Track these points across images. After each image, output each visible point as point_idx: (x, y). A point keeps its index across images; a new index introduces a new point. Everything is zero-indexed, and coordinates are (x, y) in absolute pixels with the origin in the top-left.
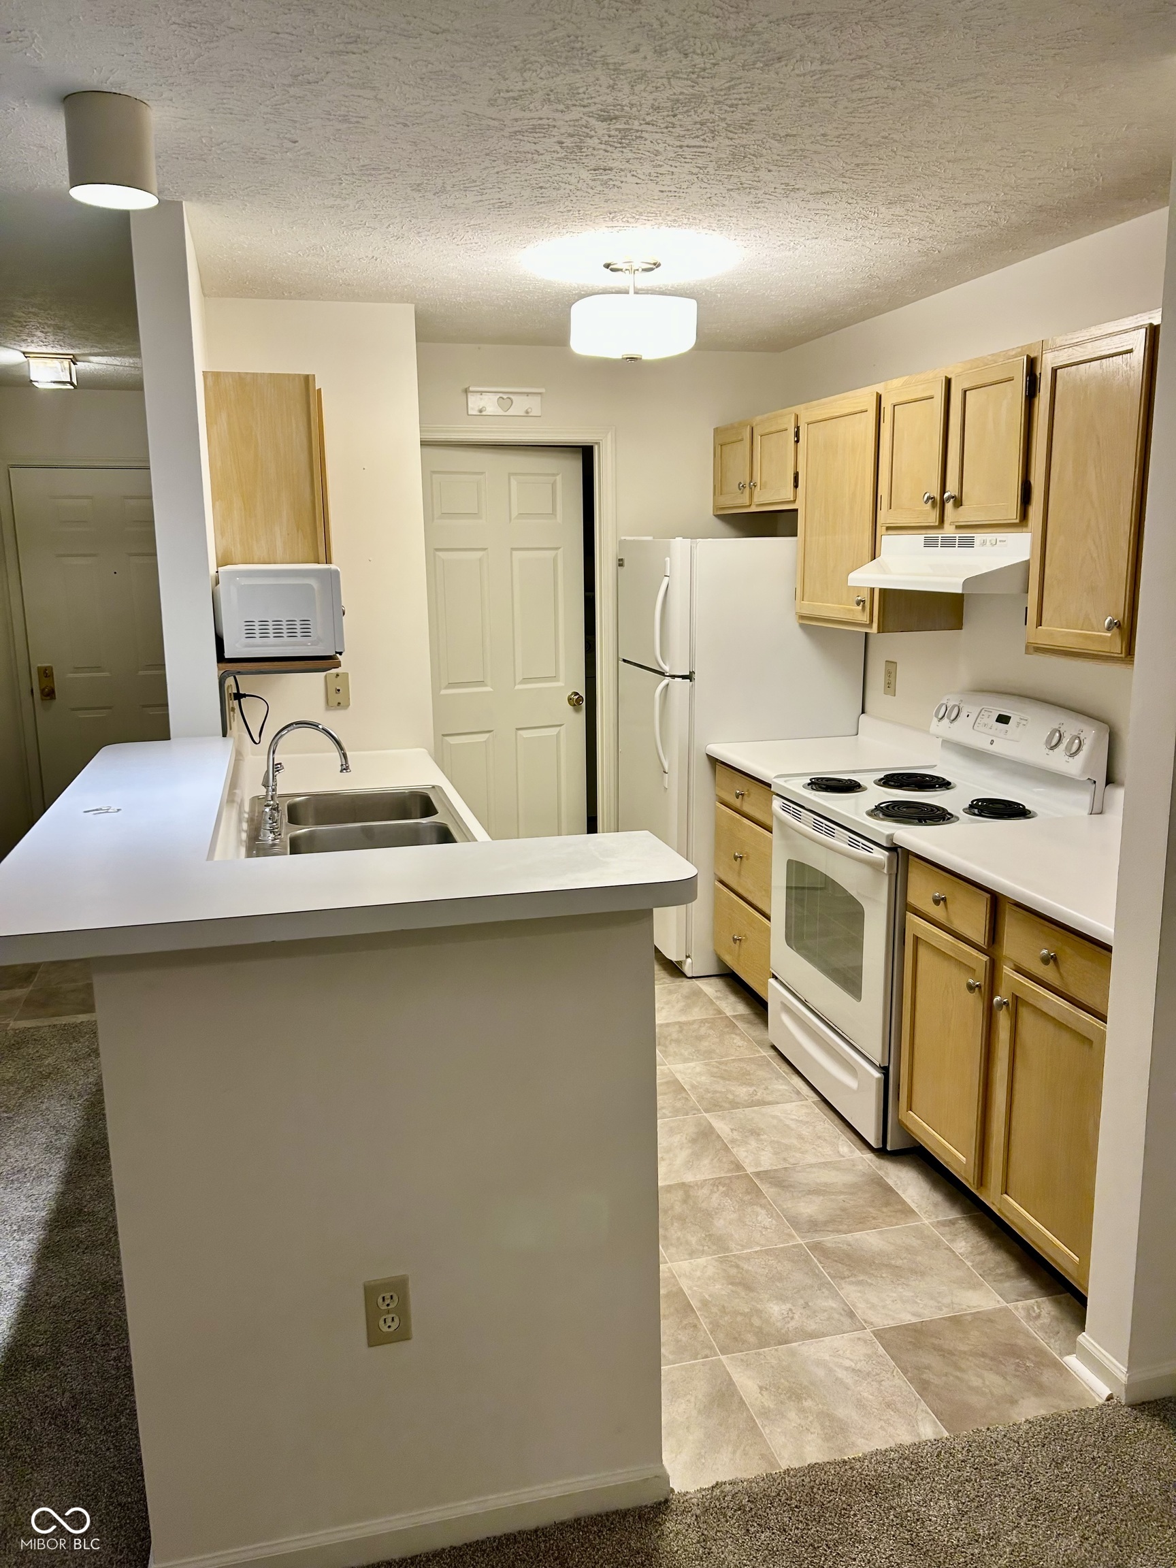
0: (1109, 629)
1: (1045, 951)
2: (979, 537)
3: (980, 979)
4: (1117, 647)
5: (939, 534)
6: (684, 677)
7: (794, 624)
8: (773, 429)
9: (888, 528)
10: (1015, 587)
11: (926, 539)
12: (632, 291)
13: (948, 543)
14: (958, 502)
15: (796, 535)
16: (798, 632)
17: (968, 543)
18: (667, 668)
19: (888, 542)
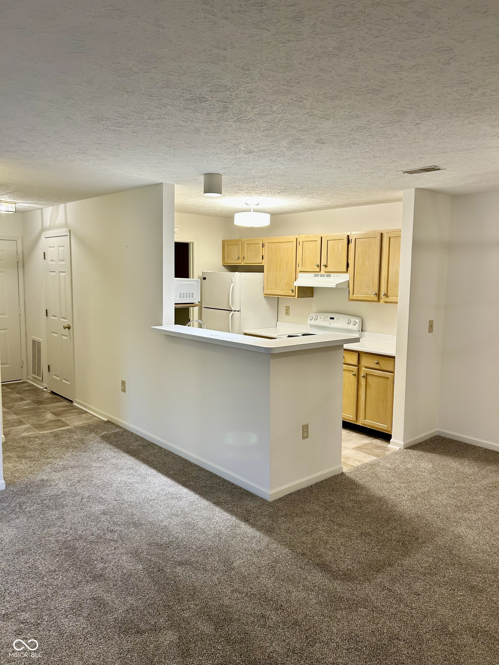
0: (374, 295)
1: (376, 361)
2: (332, 275)
3: (355, 372)
4: (376, 299)
5: (319, 274)
6: (238, 311)
7: (262, 296)
8: (253, 243)
9: (300, 272)
10: (346, 286)
11: (314, 275)
12: (252, 211)
13: (321, 276)
14: (326, 266)
15: (263, 272)
16: (264, 299)
17: (328, 276)
18: (233, 309)
19: (300, 275)
